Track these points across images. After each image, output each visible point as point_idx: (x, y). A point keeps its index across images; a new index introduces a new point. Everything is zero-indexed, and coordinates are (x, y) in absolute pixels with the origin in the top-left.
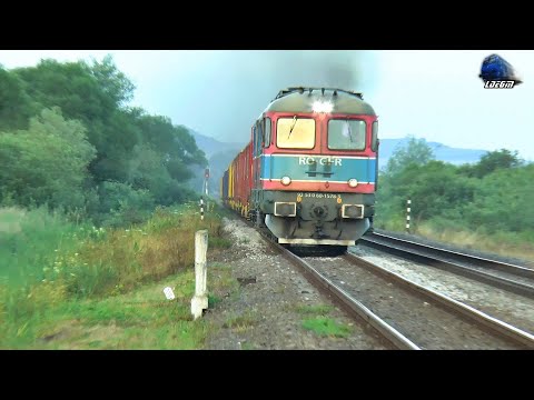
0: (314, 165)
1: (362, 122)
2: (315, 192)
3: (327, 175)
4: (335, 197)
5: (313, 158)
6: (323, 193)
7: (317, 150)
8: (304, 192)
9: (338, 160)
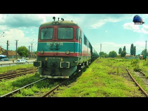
0: (52, 45)
1: (72, 29)
2: (52, 57)
3: (57, 49)
4: (60, 58)
5: (51, 43)
6: (56, 57)
7: (53, 40)
8: (48, 57)
9: (61, 43)
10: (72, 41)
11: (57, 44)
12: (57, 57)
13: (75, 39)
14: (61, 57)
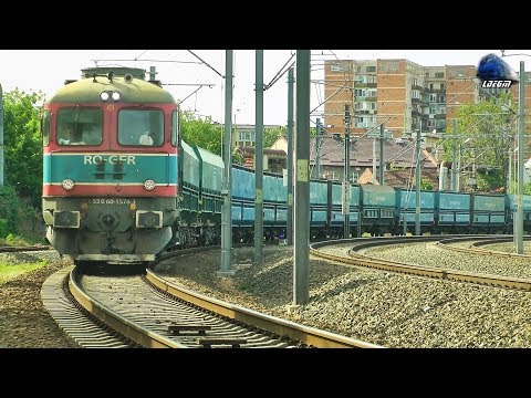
10: (161, 149)
11: (118, 161)
12: (119, 197)
13: (167, 146)
14: (130, 198)
